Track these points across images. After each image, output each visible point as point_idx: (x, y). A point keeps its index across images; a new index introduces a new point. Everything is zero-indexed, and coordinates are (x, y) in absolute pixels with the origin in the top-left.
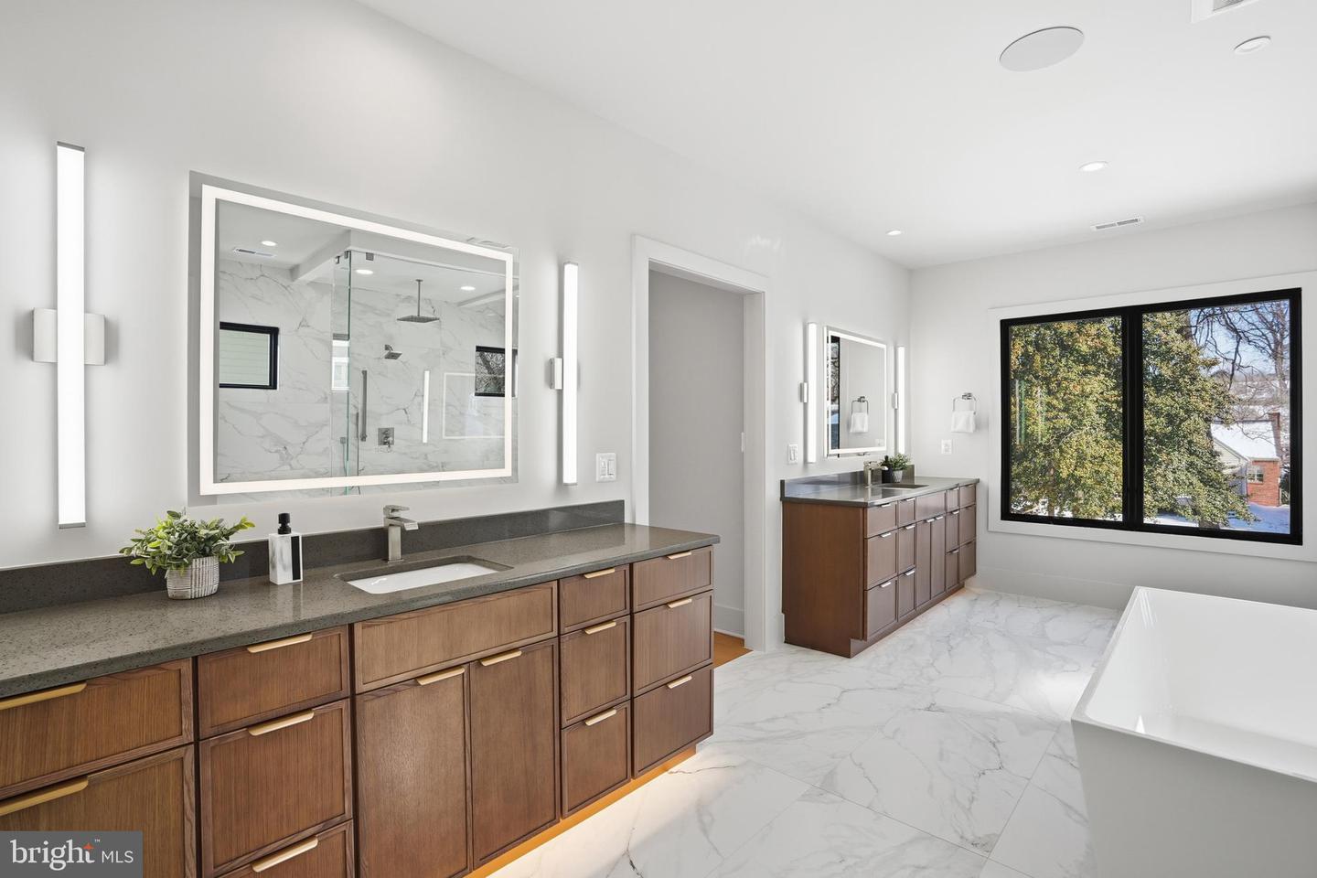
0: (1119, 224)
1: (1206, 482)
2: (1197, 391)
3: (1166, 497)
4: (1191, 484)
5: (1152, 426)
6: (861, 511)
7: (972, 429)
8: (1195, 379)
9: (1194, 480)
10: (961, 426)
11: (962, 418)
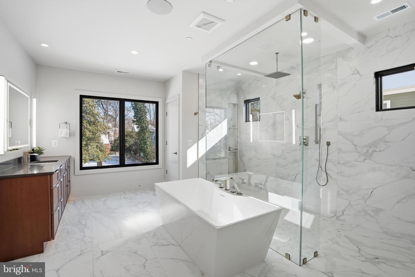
0: (124, 72)
1: (101, 151)
2: (100, 125)
3: (91, 156)
4: (98, 151)
5: (89, 135)
6: (49, 176)
7: (68, 136)
8: (98, 122)
9: (98, 150)
10: (63, 135)
11: (64, 132)
